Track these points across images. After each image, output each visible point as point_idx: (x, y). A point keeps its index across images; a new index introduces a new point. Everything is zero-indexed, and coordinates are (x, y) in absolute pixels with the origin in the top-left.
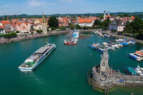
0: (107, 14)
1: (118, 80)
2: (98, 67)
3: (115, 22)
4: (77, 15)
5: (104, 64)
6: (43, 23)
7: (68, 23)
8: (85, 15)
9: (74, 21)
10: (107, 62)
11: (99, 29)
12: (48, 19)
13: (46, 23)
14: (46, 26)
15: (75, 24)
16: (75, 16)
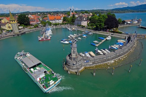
0: (72, 12)
1: (85, 61)
2: (70, 55)
3: (79, 18)
4: (47, 12)
5: (74, 52)
6: (11, 21)
7: (40, 20)
8: (54, 12)
9: (45, 18)
10: (76, 50)
11: (68, 24)
12: (17, 17)
13: (15, 21)
14: (16, 25)
15: (46, 21)
16: (45, 13)
